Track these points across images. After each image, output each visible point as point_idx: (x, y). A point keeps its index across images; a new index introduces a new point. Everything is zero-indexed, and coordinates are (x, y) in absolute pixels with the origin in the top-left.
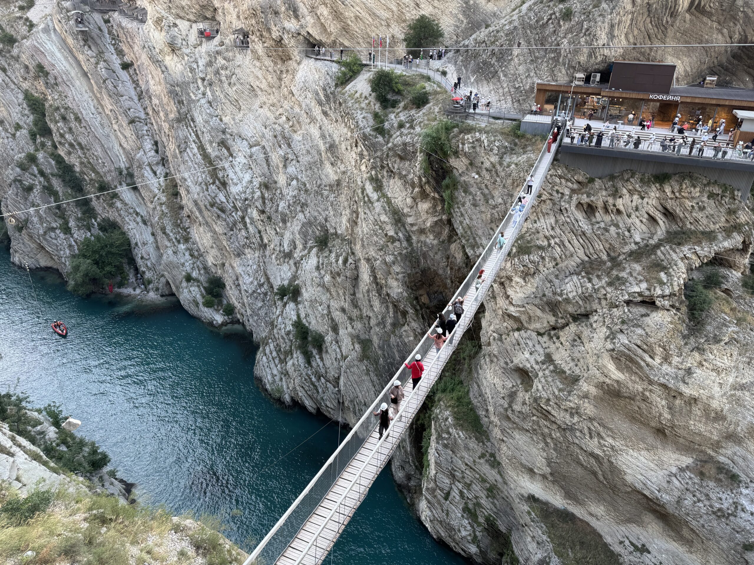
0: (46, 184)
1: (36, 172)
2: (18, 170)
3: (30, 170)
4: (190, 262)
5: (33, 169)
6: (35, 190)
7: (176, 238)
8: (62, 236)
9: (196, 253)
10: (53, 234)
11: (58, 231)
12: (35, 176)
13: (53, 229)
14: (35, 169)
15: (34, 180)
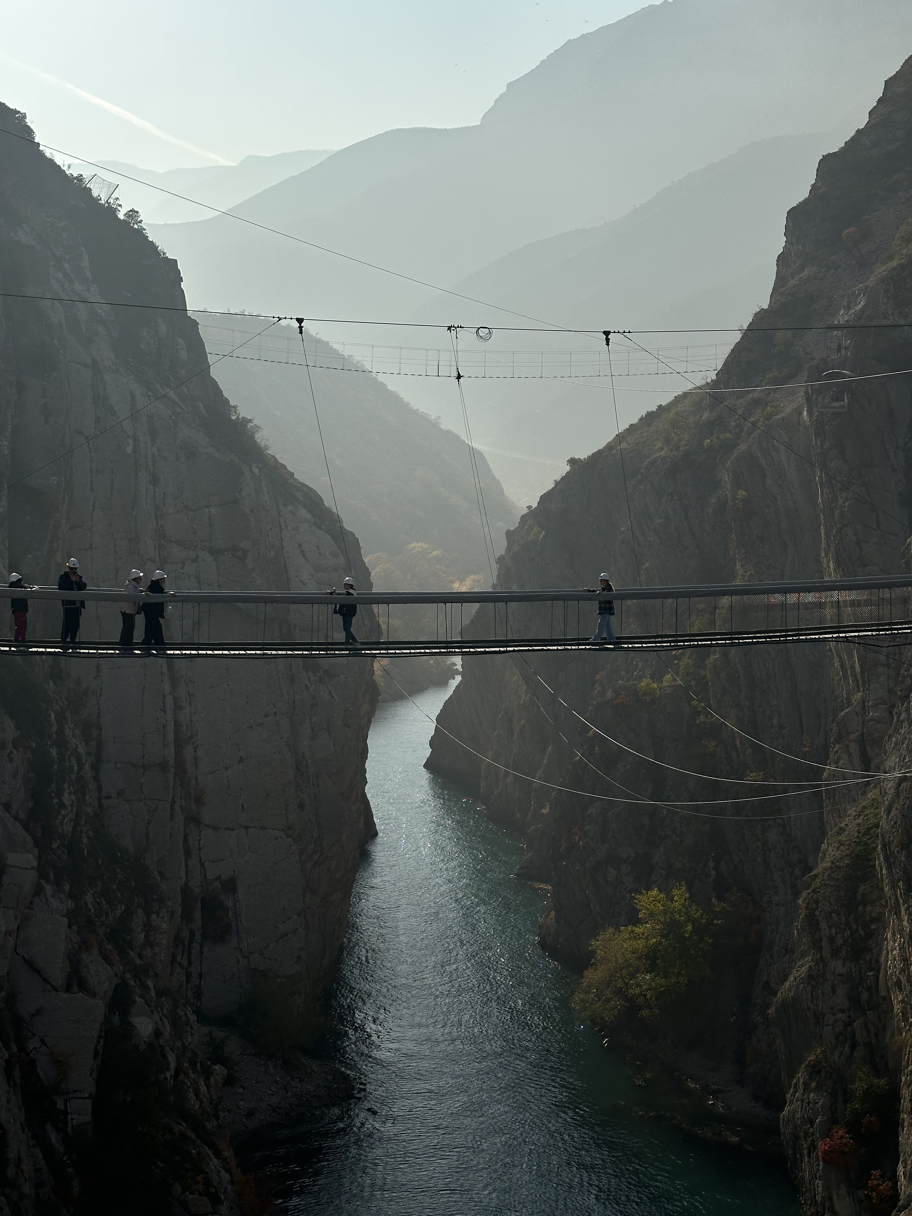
4: (839, 1015)
7: (831, 939)
9: (865, 996)
13: (618, 862)
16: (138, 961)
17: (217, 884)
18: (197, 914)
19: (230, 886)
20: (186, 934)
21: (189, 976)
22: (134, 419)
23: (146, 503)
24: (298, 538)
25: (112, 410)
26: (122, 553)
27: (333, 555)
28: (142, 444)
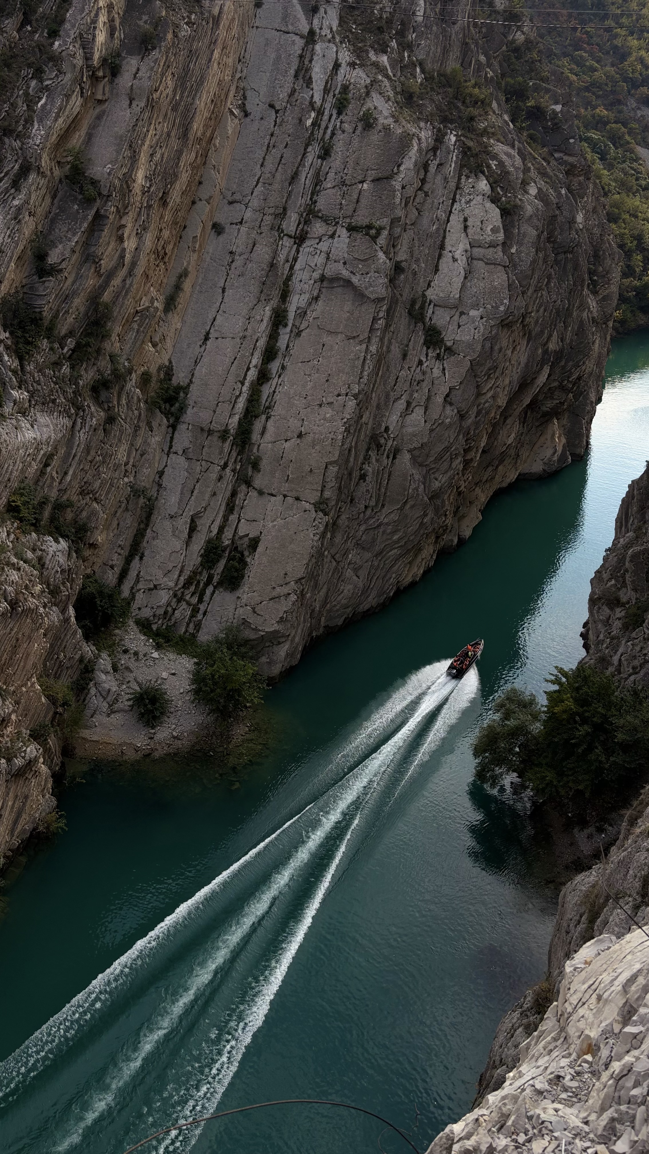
17: (246, 541)
19: (254, 544)
20: (202, 579)
21: (194, 612)
22: (326, 91)
23: (305, 178)
24: (467, 212)
25: (309, 82)
26: (265, 229)
27: (494, 230)
28: (326, 117)
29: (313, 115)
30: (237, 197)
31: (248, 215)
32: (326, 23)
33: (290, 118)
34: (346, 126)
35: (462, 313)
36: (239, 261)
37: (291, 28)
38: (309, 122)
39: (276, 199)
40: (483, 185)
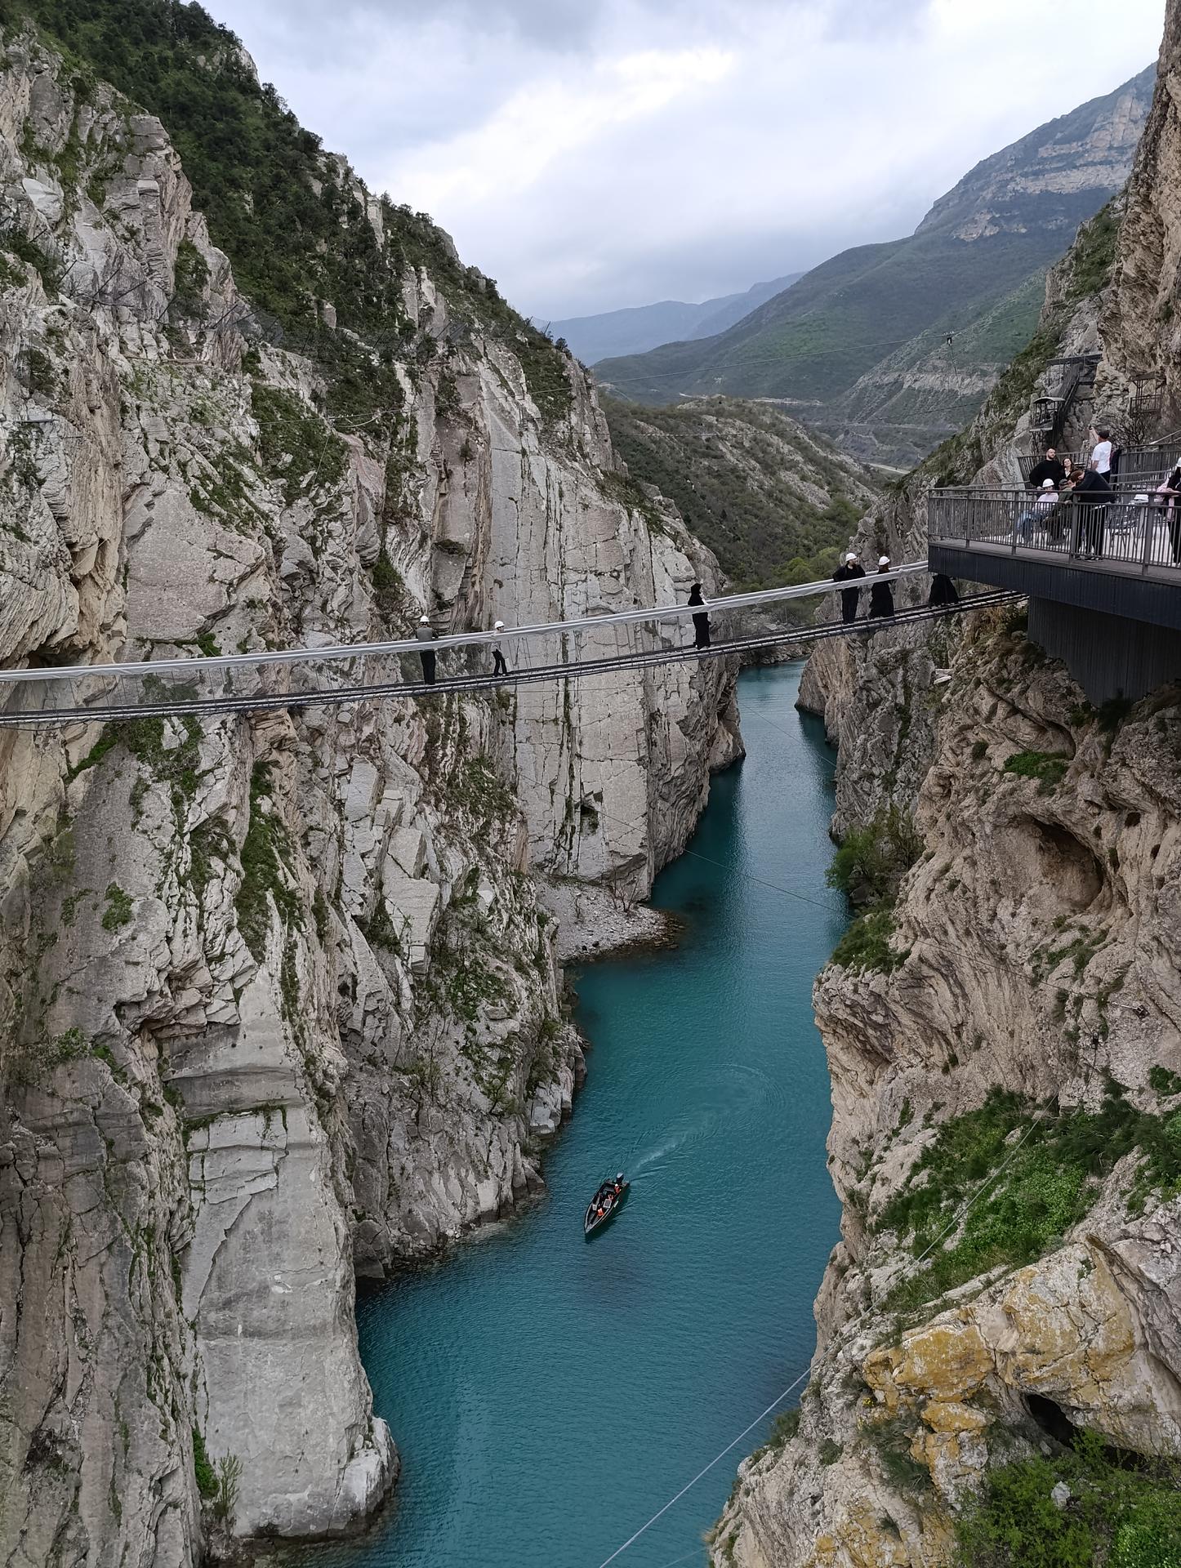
0: (901, 700)
1: (900, 679)
2: (874, 671)
3: (890, 676)
5: (897, 673)
6: (879, 709)
8: (879, 791)
10: (866, 785)
11: (876, 782)
12: (893, 686)
13: (871, 777)
14: (901, 672)
15: (888, 692)
16: (493, 854)
17: (591, 796)
18: (577, 816)
19: (599, 797)
20: (569, 830)
21: (570, 855)
22: (548, 486)
23: (553, 544)
24: (663, 559)
25: (533, 481)
26: (535, 580)
27: (687, 569)
28: (553, 503)
29: (545, 502)
30: (507, 561)
31: (519, 572)
32: (531, 444)
33: (528, 506)
34: (569, 508)
35: (681, 627)
36: (524, 603)
37: (507, 447)
38: (543, 508)
39: (536, 562)
40: (669, 542)
